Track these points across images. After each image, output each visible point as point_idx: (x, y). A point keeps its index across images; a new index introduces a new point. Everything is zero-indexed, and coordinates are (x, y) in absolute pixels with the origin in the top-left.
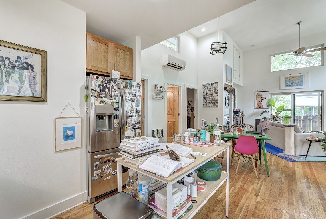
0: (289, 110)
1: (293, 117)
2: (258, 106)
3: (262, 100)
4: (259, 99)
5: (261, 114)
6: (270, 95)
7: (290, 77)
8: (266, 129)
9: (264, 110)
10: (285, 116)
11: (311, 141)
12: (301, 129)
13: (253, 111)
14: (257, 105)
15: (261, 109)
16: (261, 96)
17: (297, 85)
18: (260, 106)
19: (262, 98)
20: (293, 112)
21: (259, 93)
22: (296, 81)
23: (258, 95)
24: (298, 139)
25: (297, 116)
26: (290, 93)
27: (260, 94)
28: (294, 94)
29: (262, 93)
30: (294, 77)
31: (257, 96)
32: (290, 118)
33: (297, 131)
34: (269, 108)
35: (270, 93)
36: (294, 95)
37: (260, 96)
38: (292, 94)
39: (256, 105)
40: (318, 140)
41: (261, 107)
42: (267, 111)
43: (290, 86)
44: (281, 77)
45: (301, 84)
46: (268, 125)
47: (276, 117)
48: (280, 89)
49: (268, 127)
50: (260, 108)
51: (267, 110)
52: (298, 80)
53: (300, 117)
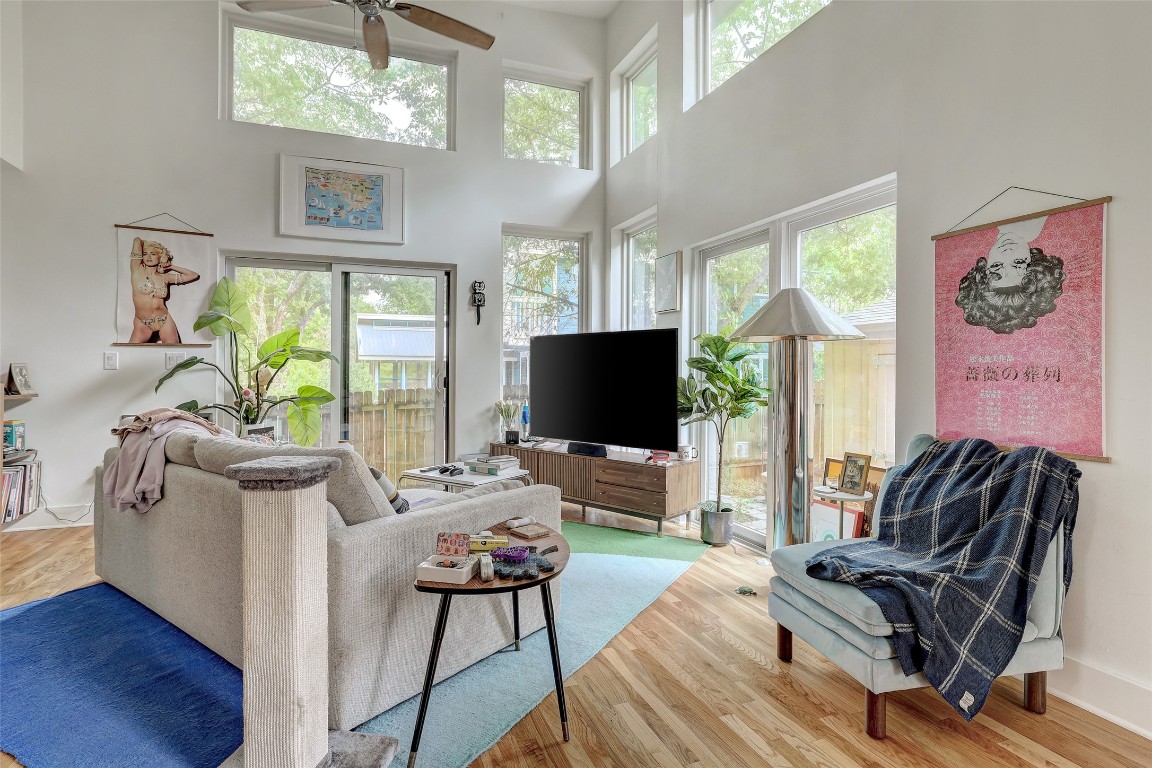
0: (319, 356)
1: (338, 394)
2: (140, 324)
3: (169, 285)
4: (154, 277)
5: (161, 382)
6: (220, 261)
7: (327, 174)
8: (144, 499)
9: (185, 354)
10: (302, 390)
11: (447, 592)
12: (376, 476)
13: (107, 358)
14: (138, 316)
15: (166, 345)
16: (164, 260)
17: (359, 226)
18: (156, 326)
19: (173, 276)
20: (339, 368)
21: (150, 238)
22: (354, 202)
23: (143, 254)
24: (360, 577)
25: (358, 394)
26: (326, 264)
27: (158, 249)
28: (346, 268)
29: (171, 243)
30: (346, 176)
31: (138, 258)
32: (329, 398)
33: (350, 510)
34: (217, 343)
35: (222, 252)
36: (346, 275)
37: (153, 261)
38: (338, 269)
39: (127, 319)
40: (498, 574)
41: (165, 332)
42: (201, 361)
43: (324, 221)
44: (283, 158)
45: (375, 224)
46: (155, 461)
47: (253, 395)
48: (277, 232)
49: (159, 481)
50: (154, 338)
51: (198, 353)
52: (360, 198)
53: (369, 394)
